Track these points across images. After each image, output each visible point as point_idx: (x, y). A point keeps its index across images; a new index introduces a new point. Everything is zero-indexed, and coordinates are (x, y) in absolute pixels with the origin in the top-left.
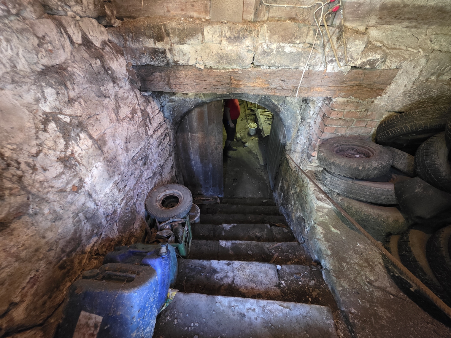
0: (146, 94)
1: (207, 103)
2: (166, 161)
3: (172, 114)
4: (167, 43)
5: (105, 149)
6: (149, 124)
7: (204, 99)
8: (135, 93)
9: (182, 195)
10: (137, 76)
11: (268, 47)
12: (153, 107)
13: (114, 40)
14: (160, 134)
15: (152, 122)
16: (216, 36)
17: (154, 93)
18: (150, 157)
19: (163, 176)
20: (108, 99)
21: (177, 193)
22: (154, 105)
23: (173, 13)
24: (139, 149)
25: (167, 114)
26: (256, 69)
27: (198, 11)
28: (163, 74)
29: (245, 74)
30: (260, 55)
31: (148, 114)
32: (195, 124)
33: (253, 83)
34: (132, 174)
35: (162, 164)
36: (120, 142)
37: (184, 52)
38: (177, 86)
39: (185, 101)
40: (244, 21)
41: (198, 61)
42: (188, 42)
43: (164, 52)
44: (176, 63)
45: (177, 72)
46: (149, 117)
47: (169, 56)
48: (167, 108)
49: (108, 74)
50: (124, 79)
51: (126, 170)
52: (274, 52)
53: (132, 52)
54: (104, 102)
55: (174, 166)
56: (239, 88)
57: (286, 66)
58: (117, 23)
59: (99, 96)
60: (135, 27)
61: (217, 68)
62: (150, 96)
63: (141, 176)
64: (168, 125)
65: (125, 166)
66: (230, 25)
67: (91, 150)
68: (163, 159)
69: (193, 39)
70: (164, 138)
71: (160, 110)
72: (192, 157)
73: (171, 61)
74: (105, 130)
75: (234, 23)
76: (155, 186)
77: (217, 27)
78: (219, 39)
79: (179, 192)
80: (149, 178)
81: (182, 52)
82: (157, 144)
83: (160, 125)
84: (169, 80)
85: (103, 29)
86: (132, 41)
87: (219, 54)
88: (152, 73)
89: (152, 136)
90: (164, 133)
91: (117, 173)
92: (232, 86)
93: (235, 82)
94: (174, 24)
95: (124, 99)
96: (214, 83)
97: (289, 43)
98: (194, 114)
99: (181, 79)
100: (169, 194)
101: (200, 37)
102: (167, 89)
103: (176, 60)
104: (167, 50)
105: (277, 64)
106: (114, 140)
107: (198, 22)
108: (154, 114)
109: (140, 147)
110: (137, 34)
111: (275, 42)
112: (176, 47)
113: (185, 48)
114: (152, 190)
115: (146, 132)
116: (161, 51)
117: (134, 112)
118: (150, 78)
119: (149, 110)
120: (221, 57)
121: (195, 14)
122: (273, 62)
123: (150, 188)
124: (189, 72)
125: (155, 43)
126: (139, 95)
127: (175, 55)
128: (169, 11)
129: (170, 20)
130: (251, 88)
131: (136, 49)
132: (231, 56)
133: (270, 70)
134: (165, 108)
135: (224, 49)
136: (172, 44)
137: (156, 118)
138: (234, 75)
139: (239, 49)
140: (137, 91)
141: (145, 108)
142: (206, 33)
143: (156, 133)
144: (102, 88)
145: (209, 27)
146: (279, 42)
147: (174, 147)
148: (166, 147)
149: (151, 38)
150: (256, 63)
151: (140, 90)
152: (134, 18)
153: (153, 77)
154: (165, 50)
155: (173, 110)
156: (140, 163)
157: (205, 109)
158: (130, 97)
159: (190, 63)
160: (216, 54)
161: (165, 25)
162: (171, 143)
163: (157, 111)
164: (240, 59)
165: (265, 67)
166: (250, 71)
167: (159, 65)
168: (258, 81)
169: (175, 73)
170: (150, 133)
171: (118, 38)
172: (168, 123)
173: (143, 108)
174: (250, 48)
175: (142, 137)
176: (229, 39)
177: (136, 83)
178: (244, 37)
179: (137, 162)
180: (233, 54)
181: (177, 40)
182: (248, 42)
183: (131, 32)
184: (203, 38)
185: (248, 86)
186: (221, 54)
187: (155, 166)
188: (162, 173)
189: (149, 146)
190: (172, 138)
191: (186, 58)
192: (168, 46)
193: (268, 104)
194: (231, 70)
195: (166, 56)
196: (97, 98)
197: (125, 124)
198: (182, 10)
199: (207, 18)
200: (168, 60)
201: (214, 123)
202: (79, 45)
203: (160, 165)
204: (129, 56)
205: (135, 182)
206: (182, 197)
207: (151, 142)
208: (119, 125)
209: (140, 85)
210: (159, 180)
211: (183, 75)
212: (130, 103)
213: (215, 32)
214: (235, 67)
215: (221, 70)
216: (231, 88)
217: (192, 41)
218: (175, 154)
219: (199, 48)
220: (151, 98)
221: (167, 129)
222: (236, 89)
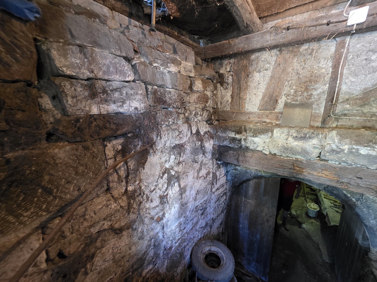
0: (219, 163)
1: (265, 177)
2: (218, 216)
3: (233, 179)
4: (244, 135)
5: (184, 196)
6: (215, 184)
7: (263, 174)
8: (213, 161)
9: (225, 258)
10: (218, 151)
11: (337, 147)
12: (221, 172)
13: (211, 131)
14: (220, 192)
15: (218, 182)
16: (283, 135)
17: (224, 162)
18: (208, 210)
19: (212, 229)
20: (197, 164)
21: (221, 253)
22: (223, 170)
23: (251, 119)
24: (203, 201)
25: (229, 178)
26: (323, 162)
27: (271, 119)
28: (235, 153)
29: (310, 164)
30: (328, 152)
31: (217, 177)
32: (250, 192)
33: (318, 173)
34: (192, 219)
35: (214, 218)
36: (193, 192)
37: (255, 142)
38: (244, 162)
39: (246, 172)
40: (312, 127)
41: (265, 148)
42: (260, 136)
43: (240, 140)
44: (247, 148)
45: (246, 153)
46: (216, 178)
47: (243, 143)
48: (231, 173)
49: (202, 149)
50: (210, 152)
51: (189, 216)
52: (346, 151)
53: (219, 138)
54: (194, 165)
55: (223, 223)
56: (301, 174)
57: (362, 165)
58: (216, 123)
59: (193, 162)
60: (226, 126)
61: (281, 156)
62: (221, 164)
63: (197, 223)
64: (227, 187)
65: (190, 212)
66: (297, 129)
67: (176, 194)
68: (217, 213)
69: (264, 135)
70: (222, 196)
71: (225, 175)
72: (241, 220)
73: (243, 146)
74: (188, 183)
75: (302, 128)
76: (203, 237)
77: (286, 130)
78: (286, 137)
79: (223, 254)
80: (202, 227)
81: (253, 141)
82: (216, 200)
83: (222, 186)
84: (238, 157)
85: (207, 126)
86: (221, 132)
87: (284, 146)
88: (228, 151)
89: (214, 193)
90: (223, 192)
91: (184, 215)
92: (295, 171)
93: (298, 169)
94: (251, 126)
95: (205, 164)
96: (276, 165)
97: (366, 146)
98: (252, 183)
99: (248, 158)
100: (213, 251)
101: (270, 134)
102: (235, 162)
103: (248, 146)
104: (242, 139)
105: (349, 162)
106: (191, 191)
107: (269, 125)
108: (220, 177)
109: (204, 199)
110: (225, 129)
111: (346, 144)
112: (250, 138)
113: (256, 139)
114: (200, 239)
115: (212, 189)
116: (238, 139)
117: (208, 174)
118: (226, 153)
119: (218, 173)
120: (287, 149)
121: (268, 121)
122: (344, 159)
123: (199, 237)
124: (256, 155)
125: (235, 135)
126: (215, 163)
127: (248, 143)
128: (249, 118)
129: (249, 123)
130: (316, 177)
131: (222, 137)
132: (296, 149)
133: (340, 165)
134: (229, 173)
135: (290, 143)
136: (247, 136)
137: (221, 179)
138: (298, 163)
139: (305, 145)
140: (214, 160)
141: (215, 172)
142: (275, 132)
143: (218, 191)
144: (196, 157)
145: (278, 129)
146: (351, 144)
147: (228, 206)
148: (221, 204)
149: (234, 132)
150: (324, 158)
151: (216, 160)
152: (226, 121)
153: (228, 153)
154: (241, 139)
155: (235, 176)
156: (200, 212)
157: (263, 181)
158: (209, 164)
159: (258, 149)
160: (281, 146)
161: (245, 126)
162: (226, 201)
163: (223, 175)
164: (304, 152)
165: (334, 162)
166: (314, 163)
167: (235, 147)
168: (325, 172)
169: (244, 153)
170: (214, 190)
171: (214, 130)
172: (228, 185)
173: (214, 172)
174: (317, 146)
175: (207, 192)
176: (296, 138)
177: (215, 155)
178: (310, 138)
179: (198, 210)
180: (297, 148)
181: (252, 134)
182: (315, 141)
183: (222, 128)
184: (272, 135)
185: (312, 175)
186: (286, 147)
187: (209, 218)
188: (212, 226)
189: (210, 200)
190: (228, 197)
191: (255, 146)
192: (244, 137)
193: (338, 194)
194: (294, 159)
195: (240, 143)
196: (191, 163)
197: (200, 181)
198: (259, 118)
199: (277, 123)
200: (241, 145)
201: (269, 195)
202: (194, 134)
203: (213, 218)
204: (217, 139)
205: (191, 227)
206: (225, 261)
207: (212, 197)
208: (197, 181)
209: (217, 157)
210: (208, 231)
211: (250, 156)
212: (208, 167)
213: (282, 133)
214: (299, 157)
215: (284, 157)
216: (293, 173)
217: (263, 136)
218: (227, 211)
219: (267, 141)
220: (221, 166)
221: (226, 189)
222: (298, 174)
